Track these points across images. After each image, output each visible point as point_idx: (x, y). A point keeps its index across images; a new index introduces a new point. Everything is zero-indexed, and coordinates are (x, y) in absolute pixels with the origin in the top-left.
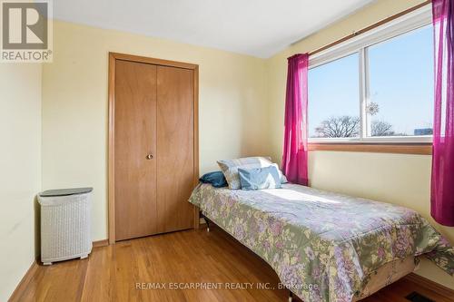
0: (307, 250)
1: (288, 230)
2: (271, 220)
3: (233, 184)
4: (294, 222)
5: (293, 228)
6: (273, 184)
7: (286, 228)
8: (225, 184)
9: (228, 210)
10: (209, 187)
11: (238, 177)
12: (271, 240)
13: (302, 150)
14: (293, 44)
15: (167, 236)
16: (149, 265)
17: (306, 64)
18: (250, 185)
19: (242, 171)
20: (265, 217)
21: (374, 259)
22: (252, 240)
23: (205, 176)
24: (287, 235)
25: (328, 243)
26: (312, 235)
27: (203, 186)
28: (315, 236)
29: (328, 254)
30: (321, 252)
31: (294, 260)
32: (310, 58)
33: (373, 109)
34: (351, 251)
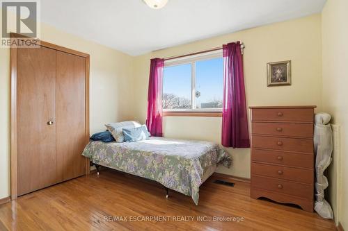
0: (179, 166)
1: (166, 159)
2: (155, 155)
3: (120, 139)
4: (169, 154)
5: (169, 157)
6: (145, 137)
7: (165, 158)
8: (113, 140)
9: (120, 156)
10: (100, 143)
11: (123, 134)
12: (156, 166)
13: (159, 116)
14: (154, 51)
15: (66, 183)
16: (63, 204)
17: (163, 65)
18: (131, 139)
19: (125, 130)
20: (151, 154)
21: (206, 164)
22: (142, 170)
23: (94, 135)
24: (166, 162)
25: (189, 160)
26: (180, 158)
27: (94, 143)
28: (182, 159)
29: (190, 165)
30: (186, 165)
31: (172, 173)
32: (165, 62)
33: (197, 94)
34: (198, 162)
